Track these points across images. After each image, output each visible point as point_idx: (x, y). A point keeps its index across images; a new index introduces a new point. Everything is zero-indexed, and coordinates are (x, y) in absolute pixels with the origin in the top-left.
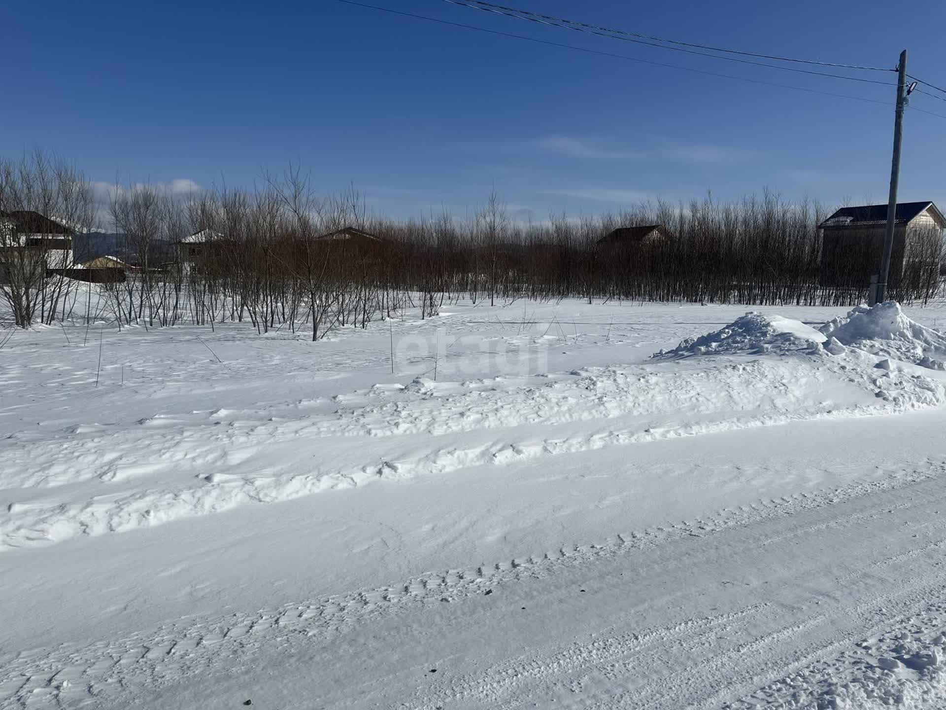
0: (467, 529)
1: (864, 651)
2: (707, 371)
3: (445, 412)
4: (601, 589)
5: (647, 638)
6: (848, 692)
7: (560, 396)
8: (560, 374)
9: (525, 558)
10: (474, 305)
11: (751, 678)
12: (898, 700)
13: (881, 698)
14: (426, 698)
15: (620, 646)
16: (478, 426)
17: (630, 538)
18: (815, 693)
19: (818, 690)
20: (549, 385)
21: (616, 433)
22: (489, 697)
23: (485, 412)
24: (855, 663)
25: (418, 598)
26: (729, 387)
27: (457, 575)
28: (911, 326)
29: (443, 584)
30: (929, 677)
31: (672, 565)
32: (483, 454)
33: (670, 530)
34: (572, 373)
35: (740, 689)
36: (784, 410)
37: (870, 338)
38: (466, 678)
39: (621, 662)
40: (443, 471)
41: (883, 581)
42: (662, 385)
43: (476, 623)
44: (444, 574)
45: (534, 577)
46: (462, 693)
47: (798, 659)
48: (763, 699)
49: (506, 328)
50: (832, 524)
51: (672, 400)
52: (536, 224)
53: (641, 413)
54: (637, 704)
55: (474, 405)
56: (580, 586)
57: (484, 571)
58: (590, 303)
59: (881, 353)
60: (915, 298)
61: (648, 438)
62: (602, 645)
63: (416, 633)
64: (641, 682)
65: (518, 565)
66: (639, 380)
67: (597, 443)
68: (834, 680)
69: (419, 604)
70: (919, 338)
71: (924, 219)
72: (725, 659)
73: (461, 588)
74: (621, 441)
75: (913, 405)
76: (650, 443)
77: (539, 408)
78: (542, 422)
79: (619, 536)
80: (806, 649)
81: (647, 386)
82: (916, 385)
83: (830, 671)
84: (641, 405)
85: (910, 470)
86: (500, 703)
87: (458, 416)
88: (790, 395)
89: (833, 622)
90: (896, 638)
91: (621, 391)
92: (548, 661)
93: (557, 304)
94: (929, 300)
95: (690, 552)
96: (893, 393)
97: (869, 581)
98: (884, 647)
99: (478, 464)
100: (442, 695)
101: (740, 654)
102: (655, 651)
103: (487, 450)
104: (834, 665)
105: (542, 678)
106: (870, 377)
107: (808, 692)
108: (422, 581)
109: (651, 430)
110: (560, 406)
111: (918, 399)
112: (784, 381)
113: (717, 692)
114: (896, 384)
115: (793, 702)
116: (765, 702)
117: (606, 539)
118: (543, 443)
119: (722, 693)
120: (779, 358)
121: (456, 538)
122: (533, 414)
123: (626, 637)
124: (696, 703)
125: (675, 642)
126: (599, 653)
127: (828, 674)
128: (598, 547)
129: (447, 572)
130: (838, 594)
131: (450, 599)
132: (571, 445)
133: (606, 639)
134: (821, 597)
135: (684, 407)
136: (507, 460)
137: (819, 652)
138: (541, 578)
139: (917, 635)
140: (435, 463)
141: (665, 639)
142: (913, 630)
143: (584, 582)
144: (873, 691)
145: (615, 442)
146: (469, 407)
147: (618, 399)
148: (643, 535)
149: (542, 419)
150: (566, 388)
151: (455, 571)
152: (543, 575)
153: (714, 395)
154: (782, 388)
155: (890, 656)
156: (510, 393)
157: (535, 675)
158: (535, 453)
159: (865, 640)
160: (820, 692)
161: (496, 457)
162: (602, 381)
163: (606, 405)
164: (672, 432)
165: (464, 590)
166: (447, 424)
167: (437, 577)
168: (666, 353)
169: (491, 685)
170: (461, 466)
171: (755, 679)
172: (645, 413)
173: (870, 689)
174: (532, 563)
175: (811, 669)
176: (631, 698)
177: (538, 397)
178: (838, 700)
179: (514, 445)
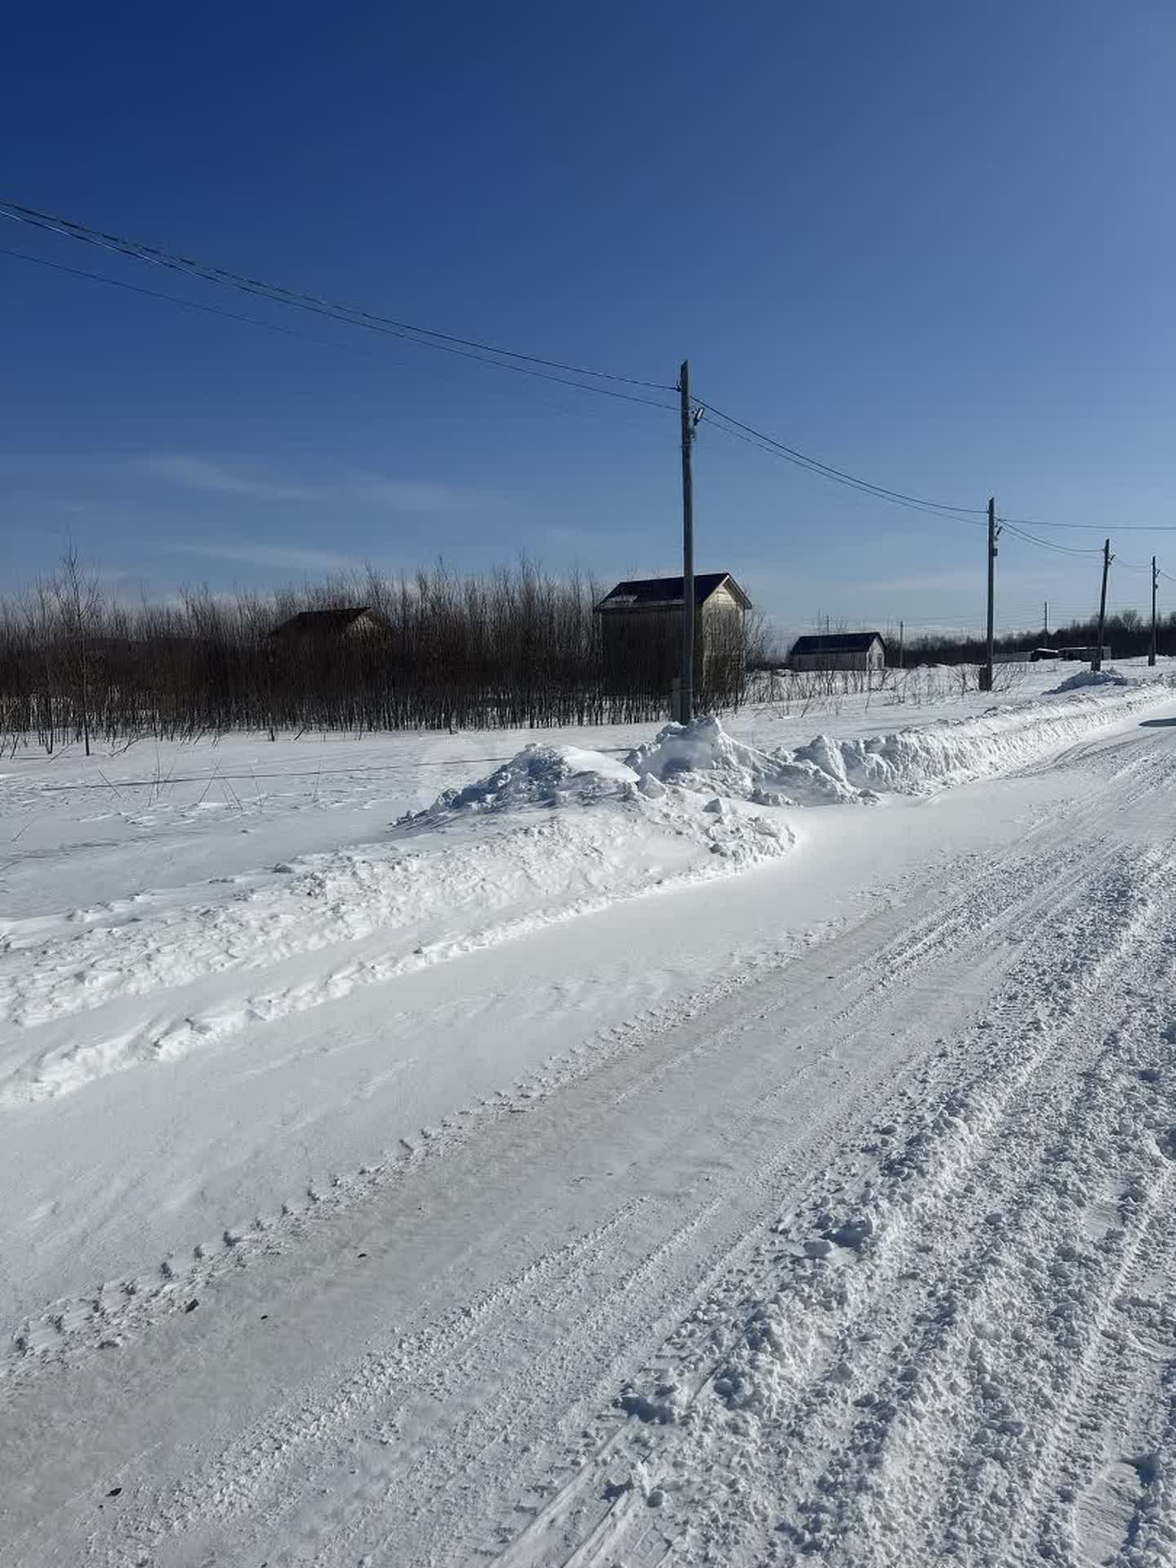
0: (124, 1196)
1: (782, 1238)
2: (488, 840)
3: (43, 978)
4: (391, 1244)
5: (485, 1308)
6: (780, 1308)
7: (265, 914)
8: (257, 874)
9: (247, 1223)
10: (52, 756)
11: (650, 1327)
12: (842, 1300)
13: (820, 1303)
14: (110, 1553)
15: (444, 1336)
16: (116, 995)
17: (421, 1141)
18: (740, 1325)
19: (741, 1317)
20: (242, 897)
21: (369, 964)
22: (237, 1505)
23: (125, 966)
24: (777, 1260)
25: (51, 1356)
26: (524, 862)
27: (121, 1289)
28: (736, 749)
29: (97, 1315)
30: (869, 1253)
31: (495, 1169)
32: (133, 1047)
33: (480, 1110)
34: (278, 870)
35: (639, 1351)
36: (602, 889)
37: (689, 770)
38: (185, 1486)
39: (452, 1363)
40: (56, 1094)
41: (777, 1123)
42: (430, 872)
43: (182, 1371)
44: (94, 1295)
45: (271, 1253)
46: (182, 1516)
47: (703, 1277)
48: (673, 1357)
49: (126, 794)
50: (697, 1050)
51: (446, 894)
52: (154, 603)
53: (404, 925)
54: (493, 1429)
55: (102, 955)
56: (355, 1248)
57: (175, 1267)
58: (273, 739)
59: (704, 789)
60: (723, 706)
61: (421, 963)
62: (416, 1344)
63: (61, 1428)
64: (492, 1389)
65: (238, 1240)
66: (393, 868)
67: (341, 986)
68: (759, 1295)
69: (56, 1368)
70: (744, 764)
71: (721, 597)
72: (607, 1309)
73: (136, 1313)
74: (379, 976)
75: (755, 859)
76: (426, 971)
77: (229, 941)
78: (237, 966)
79: (402, 1141)
80: (710, 1257)
81: (406, 877)
82: (755, 831)
83: (749, 1281)
84: (402, 909)
85: (771, 952)
86: (259, 1511)
87: (72, 981)
88: (606, 865)
89: (734, 1203)
90: (816, 1207)
91: (367, 891)
92: (330, 1402)
93: (214, 744)
94: (740, 709)
95: (517, 1141)
96: (730, 845)
97: (763, 1128)
98: (806, 1225)
99: (126, 1066)
100: (143, 1535)
101: (625, 1292)
102: (501, 1327)
103: (141, 1036)
104: (752, 1270)
105: (325, 1438)
106: (700, 826)
107: (730, 1324)
108: (50, 1319)
109: (425, 950)
110: (267, 933)
111: (761, 850)
112: (596, 845)
113: (608, 1366)
114: (732, 832)
115: (715, 1347)
116: (677, 1361)
117: (382, 1152)
118: (246, 1003)
119: (615, 1367)
120: (582, 810)
121: (107, 1219)
122: (219, 954)
123: (451, 1316)
124: (582, 1396)
125: (528, 1302)
126: (413, 1358)
127: (749, 1288)
128: (372, 1170)
129: (100, 1289)
130: (729, 1158)
131: (118, 1340)
132: (296, 999)
133: (419, 1331)
134: (709, 1170)
135: (467, 904)
136: (183, 1048)
137: (728, 1256)
138: (284, 1252)
139: (838, 1196)
140: (36, 1081)
141: (512, 1302)
142: (833, 1188)
143: (361, 1240)
144: (810, 1297)
145: (370, 980)
146: (93, 960)
147: (364, 905)
148: (440, 1130)
149: (236, 961)
150: (274, 898)
151: (118, 1282)
152: (286, 1245)
153: (504, 879)
154: (594, 855)
155: (815, 1236)
156: (169, 922)
157: (313, 1435)
158: (234, 1025)
159: (780, 1221)
160: (745, 1319)
161: (160, 1047)
162: (334, 879)
163: (346, 918)
164: (455, 948)
165: (142, 1315)
166: (50, 1001)
167: (82, 1304)
168: (417, 816)
169: (237, 1483)
170: (92, 1077)
171: (656, 1326)
172: (408, 923)
173: (806, 1295)
174: (262, 1230)
175: (724, 1286)
176: (482, 1422)
177: (225, 921)
178: (774, 1327)
179: (192, 1019)
